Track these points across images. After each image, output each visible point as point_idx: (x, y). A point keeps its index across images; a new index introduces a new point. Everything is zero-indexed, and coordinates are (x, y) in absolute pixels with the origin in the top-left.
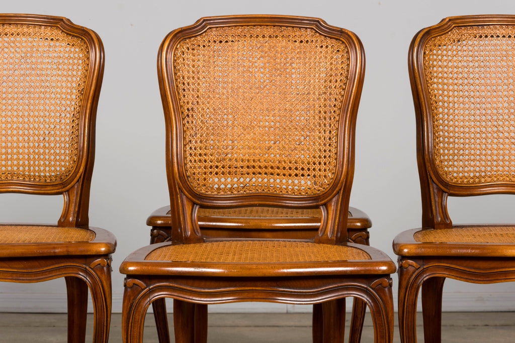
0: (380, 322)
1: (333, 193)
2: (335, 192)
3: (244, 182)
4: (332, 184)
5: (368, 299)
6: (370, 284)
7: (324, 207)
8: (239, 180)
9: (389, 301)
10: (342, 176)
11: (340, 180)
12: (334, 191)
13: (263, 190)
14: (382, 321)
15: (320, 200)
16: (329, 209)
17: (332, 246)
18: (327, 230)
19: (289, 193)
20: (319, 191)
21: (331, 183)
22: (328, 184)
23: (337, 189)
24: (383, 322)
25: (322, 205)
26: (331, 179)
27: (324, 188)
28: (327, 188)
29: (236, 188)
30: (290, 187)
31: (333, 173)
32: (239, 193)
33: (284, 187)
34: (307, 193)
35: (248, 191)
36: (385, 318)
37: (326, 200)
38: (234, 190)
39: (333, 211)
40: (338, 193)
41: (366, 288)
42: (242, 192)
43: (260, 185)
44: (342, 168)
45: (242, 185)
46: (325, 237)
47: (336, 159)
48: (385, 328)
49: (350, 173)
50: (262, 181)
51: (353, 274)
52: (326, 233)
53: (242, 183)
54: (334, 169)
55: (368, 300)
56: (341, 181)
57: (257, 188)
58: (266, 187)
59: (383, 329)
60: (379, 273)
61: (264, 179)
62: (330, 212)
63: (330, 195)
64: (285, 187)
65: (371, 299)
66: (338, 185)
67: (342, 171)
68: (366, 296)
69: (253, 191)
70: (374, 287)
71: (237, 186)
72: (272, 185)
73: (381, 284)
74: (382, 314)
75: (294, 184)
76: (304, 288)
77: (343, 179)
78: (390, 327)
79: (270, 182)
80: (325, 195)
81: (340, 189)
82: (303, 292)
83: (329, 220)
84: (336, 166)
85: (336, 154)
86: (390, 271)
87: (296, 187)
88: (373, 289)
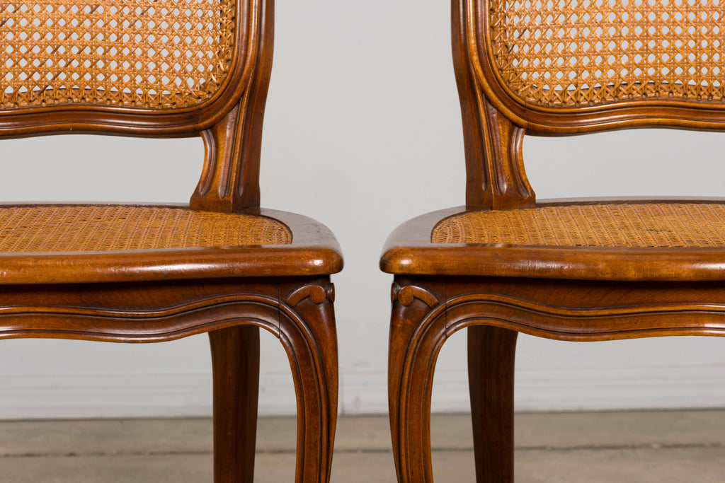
0: (310, 379)
1: (227, 102)
2: (231, 100)
3: (40, 80)
4: (225, 83)
5: (282, 329)
6: (287, 296)
7: (210, 133)
8: (30, 77)
9: (328, 333)
10: (247, 67)
11: (241, 74)
12: (230, 97)
13: (83, 98)
14: (312, 376)
15: (201, 117)
16: (220, 136)
17: (224, 215)
18: (215, 182)
19: (138, 103)
20: (199, 98)
21: (223, 82)
22: (218, 85)
23: (236, 94)
24: (315, 378)
25: (206, 128)
26: (225, 73)
27: (209, 93)
28: (216, 92)
29: (25, 95)
30: (139, 91)
31: (228, 60)
32: (31, 105)
33: (127, 90)
34: (174, 103)
35: (50, 101)
36: (319, 370)
37: (213, 118)
38: (21, 99)
39: (229, 141)
40: (238, 102)
41: (277, 306)
42: (36, 102)
43: (75, 87)
44: (247, 50)
45: (37, 88)
46: (211, 196)
47: (233, 30)
48: (320, 390)
49: (262, 60)
50: (79, 79)
51: (246, 275)
52: (212, 189)
53: (36, 84)
54: (230, 51)
55: (282, 333)
56: (243, 77)
57: (69, 94)
58: (89, 93)
59: (316, 395)
60: (304, 274)
61: (85, 73)
62: (221, 142)
63: (222, 107)
64: (129, 91)
65: (288, 329)
66: (236, 86)
67: (246, 56)
68: (277, 324)
69: (62, 100)
70: (293, 303)
71: (26, 90)
72: (101, 88)
73: (309, 296)
74: (312, 362)
75: (147, 85)
76: (141, 308)
77: (249, 73)
78: (330, 390)
79: (96, 82)
80: (211, 107)
81: (243, 95)
82: (138, 317)
83: (220, 160)
84: (234, 45)
85: (234, 18)
86: (327, 269)
87: (152, 92)
88: (291, 307)
